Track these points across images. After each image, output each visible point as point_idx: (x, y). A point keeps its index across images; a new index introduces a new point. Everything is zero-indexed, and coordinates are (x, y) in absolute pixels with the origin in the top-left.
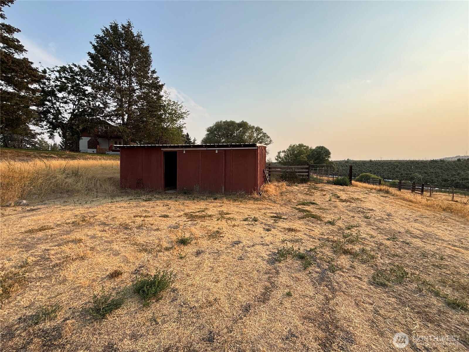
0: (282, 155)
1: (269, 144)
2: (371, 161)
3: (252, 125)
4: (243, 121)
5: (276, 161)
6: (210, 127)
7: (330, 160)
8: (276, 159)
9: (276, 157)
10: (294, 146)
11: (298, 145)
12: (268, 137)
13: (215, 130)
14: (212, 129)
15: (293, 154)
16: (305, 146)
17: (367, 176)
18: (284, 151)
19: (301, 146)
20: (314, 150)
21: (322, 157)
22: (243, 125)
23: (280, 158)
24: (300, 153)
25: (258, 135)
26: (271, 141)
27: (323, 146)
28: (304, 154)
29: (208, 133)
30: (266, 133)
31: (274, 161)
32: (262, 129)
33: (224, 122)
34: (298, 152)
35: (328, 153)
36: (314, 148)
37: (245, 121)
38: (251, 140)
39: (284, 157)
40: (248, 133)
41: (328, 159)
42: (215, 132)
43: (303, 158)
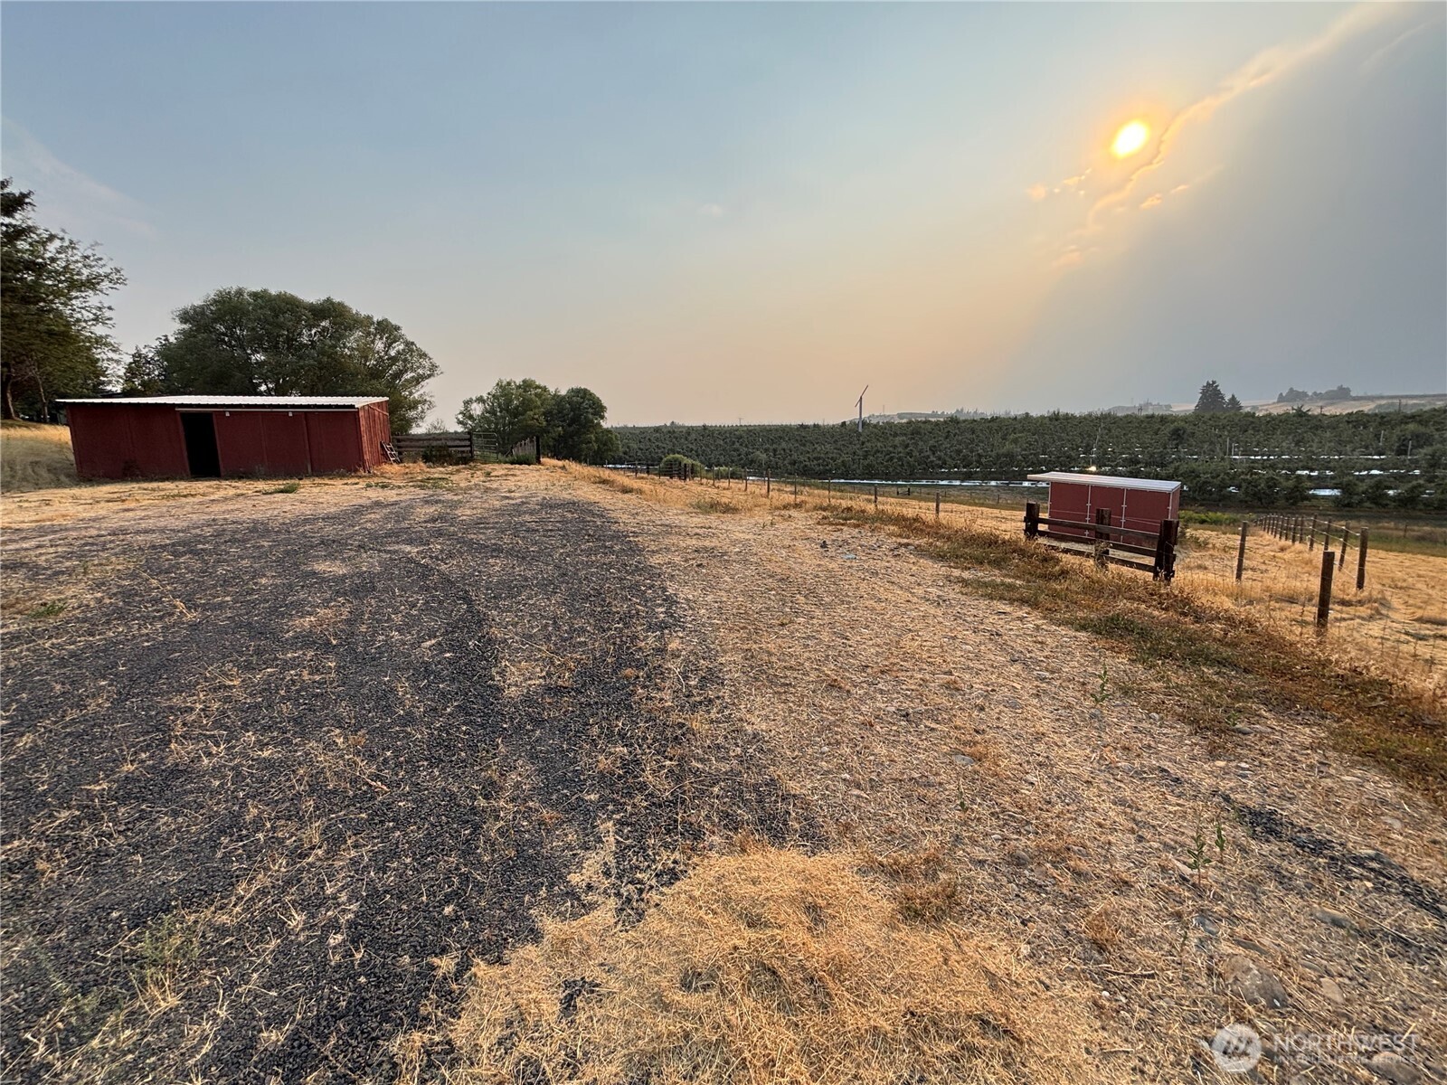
0: (477, 409)
1: (429, 376)
2: (705, 427)
3: (363, 313)
4: (328, 299)
5: (460, 429)
6: (194, 308)
7: (605, 424)
8: (460, 422)
9: (460, 417)
10: (509, 384)
11: (519, 381)
12: (423, 355)
13: (219, 318)
14: (203, 313)
15: (506, 408)
16: (538, 387)
17: (676, 460)
18: (480, 400)
19: (527, 385)
20: (564, 397)
21: (585, 418)
22: (331, 312)
23: (471, 417)
24: (527, 405)
25: (389, 346)
26: (433, 367)
27: (585, 390)
28: (535, 407)
29: (186, 326)
30: (413, 343)
31: (454, 427)
32: (397, 328)
33: (255, 295)
34: (523, 403)
35: (599, 409)
36: (563, 392)
37: (336, 299)
38: (366, 361)
39: (482, 417)
40: (353, 340)
41: (599, 424)
42: (218, 326)
43: (533, 419)
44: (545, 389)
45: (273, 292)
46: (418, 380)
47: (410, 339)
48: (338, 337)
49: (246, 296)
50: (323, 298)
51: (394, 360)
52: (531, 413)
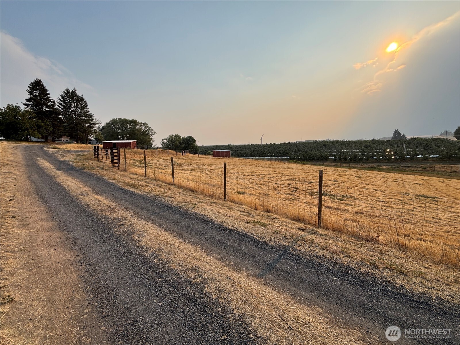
0: (165, 141)
1: (154, 134)
3: (140, 122)
5: (161, 146)
9: (161, 143)
10: (172, 135)
12: (152, 130)
13: (112, 124)
15: (171, 141)
16: (179, 136)
18: (166, 139)
19: (176, 136)
21: (191, 143)
22: (134, 122)
23: (164, 143)
25: (145, 128)
26: (155, 133)
27: (191, 136)
28: (178, 141)
30: (150, 128)
32: (147, 125)
33: (119, 119)
34: (175, 140)
35: (194, 141)
37: (135, 119)
39: (166, 143)
40: (138, 127)
41: (195, 144)
42: (112, 125)
43: (177, 143)
44: (180, 137)
45: (123, 118)
46: (152, 135)
47: (150, 127)
48: (135, 127)
49: (117, 119)
50: (132, 119)
51: (146, 131)
52: (176, 142)
